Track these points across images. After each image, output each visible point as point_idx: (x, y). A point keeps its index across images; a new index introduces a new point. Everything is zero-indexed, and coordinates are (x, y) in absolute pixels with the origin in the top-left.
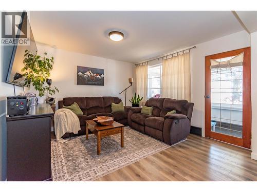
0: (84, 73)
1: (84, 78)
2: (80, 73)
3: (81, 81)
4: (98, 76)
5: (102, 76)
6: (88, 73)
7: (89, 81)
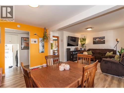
0: (95, 40)
1: (95, 42)
2: (94, 40)
3: (94, 43)
4: (102, 40)
5: (104, 39)
6: (97, 40)
7: (97, 42)
